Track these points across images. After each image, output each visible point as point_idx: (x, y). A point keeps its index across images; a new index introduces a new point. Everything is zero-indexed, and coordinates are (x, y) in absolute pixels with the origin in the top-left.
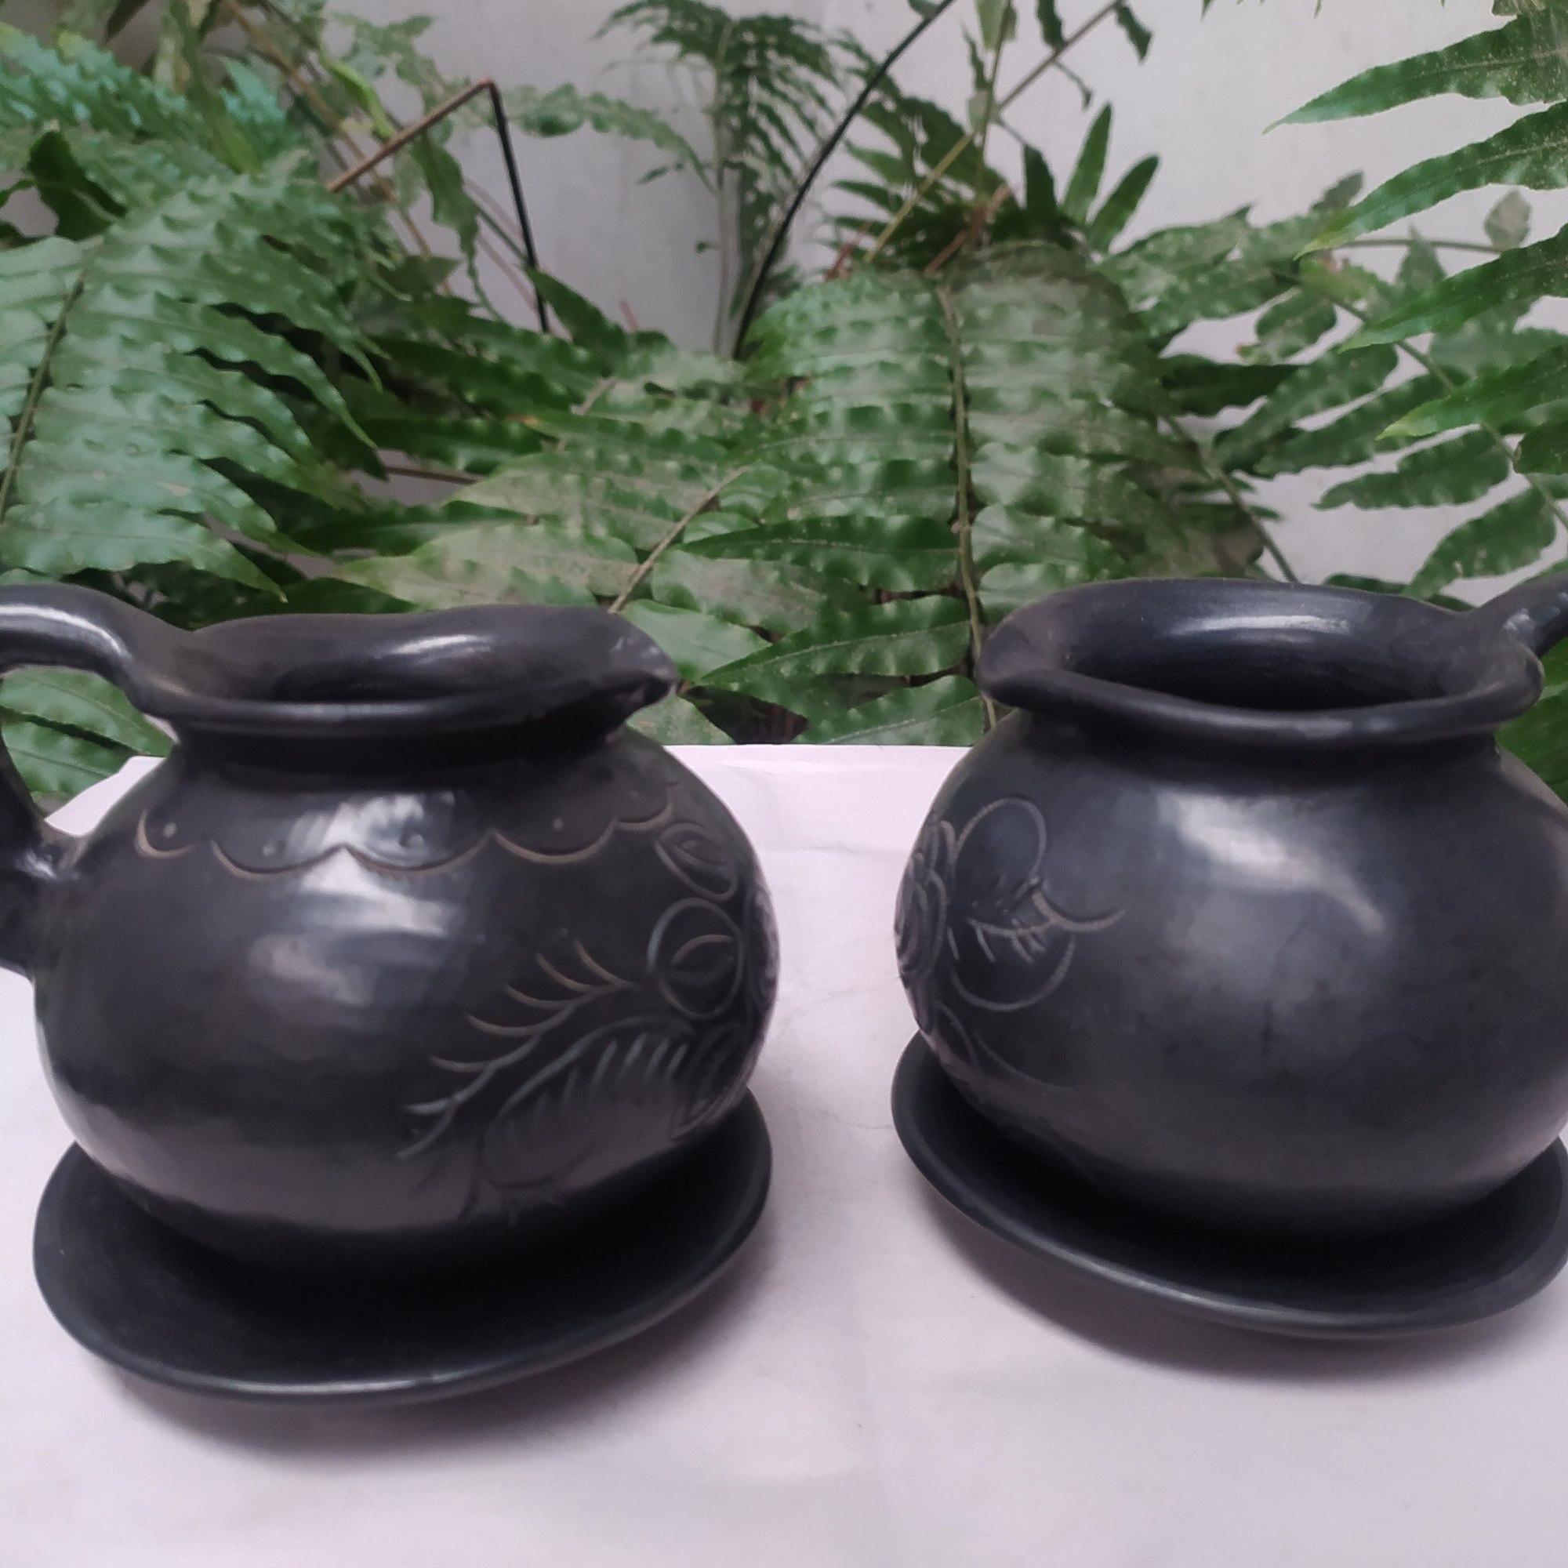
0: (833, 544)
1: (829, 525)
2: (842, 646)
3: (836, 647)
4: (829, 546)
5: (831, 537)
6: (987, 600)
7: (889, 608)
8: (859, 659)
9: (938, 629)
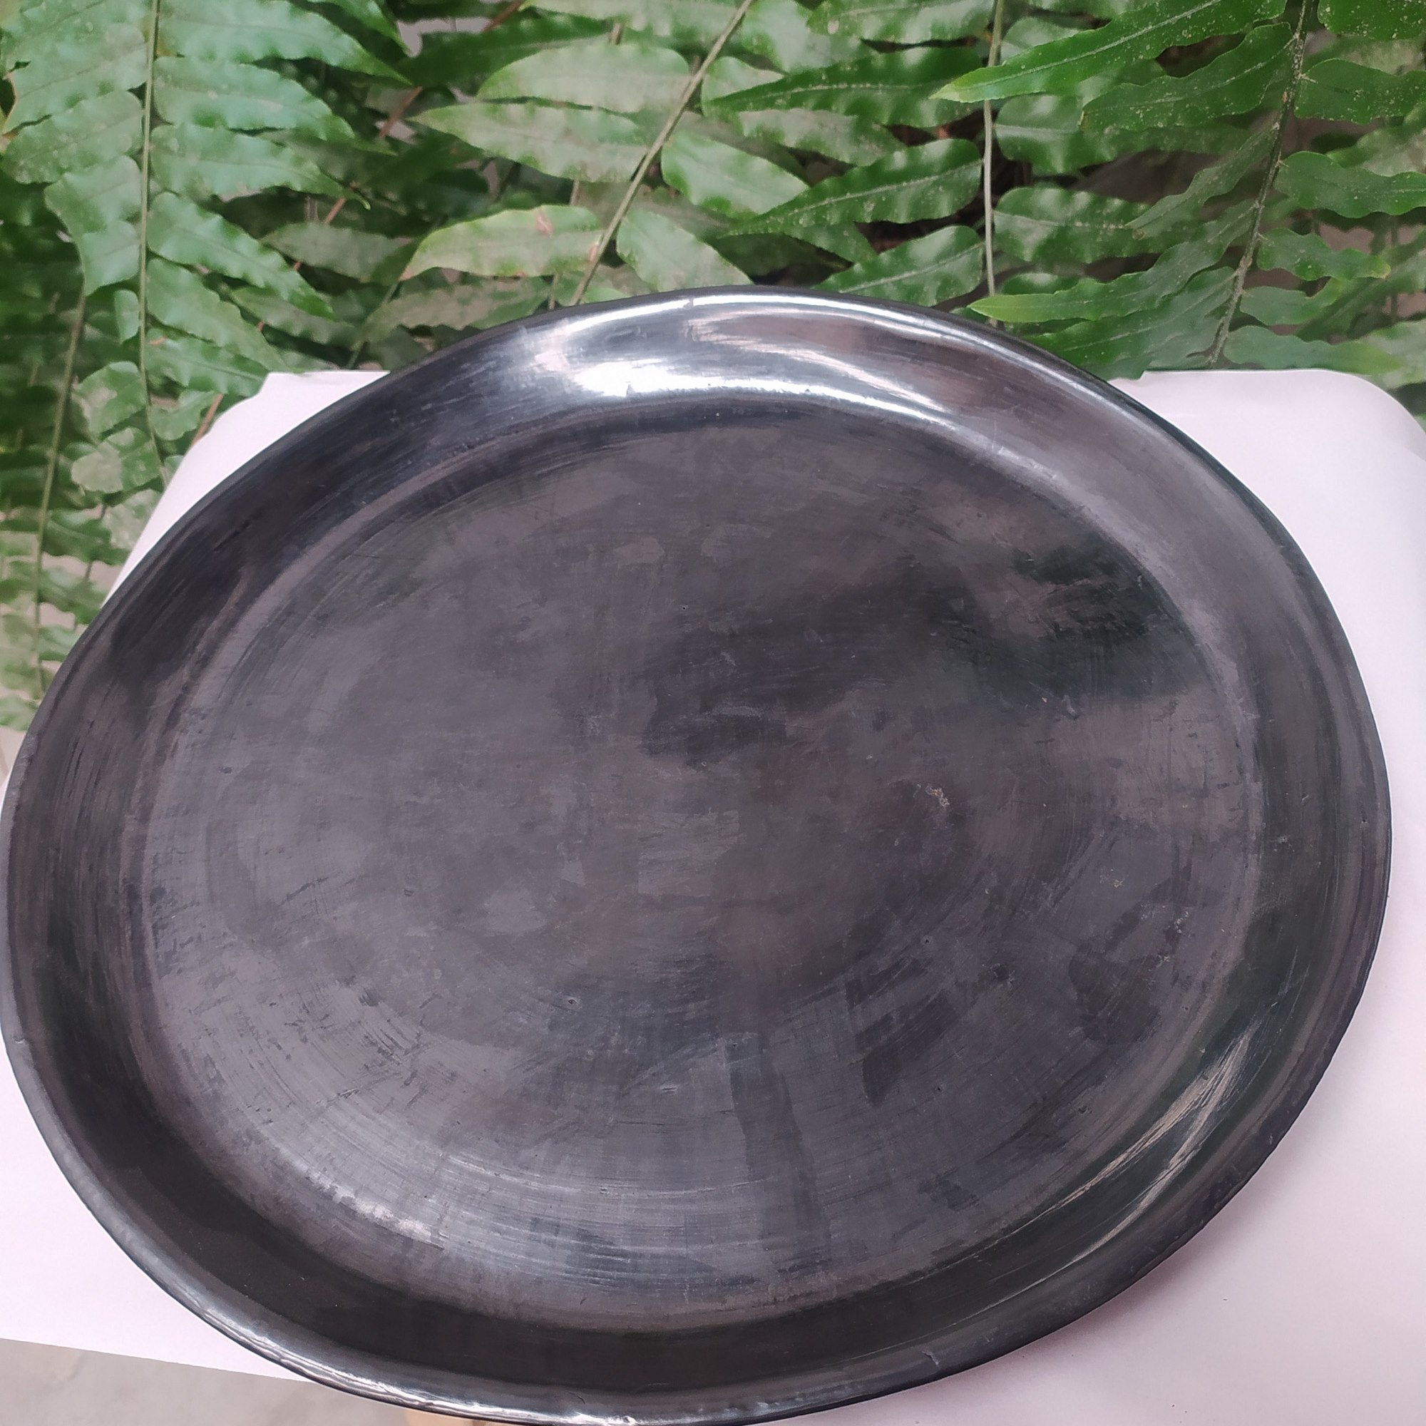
0: (854, 86)
1: (849, 68)
2: (854, 198)
3: (848, 199)
4: (849, 89)
5: (850, 79)
6: (1004, 132)
7: (899, 159)
8: (871, 209)
9: (949, 172)
